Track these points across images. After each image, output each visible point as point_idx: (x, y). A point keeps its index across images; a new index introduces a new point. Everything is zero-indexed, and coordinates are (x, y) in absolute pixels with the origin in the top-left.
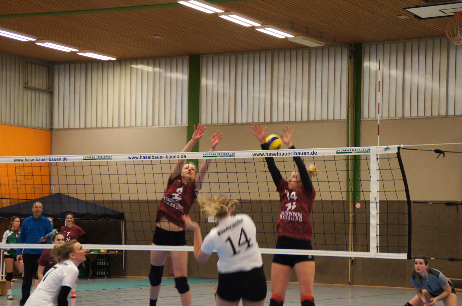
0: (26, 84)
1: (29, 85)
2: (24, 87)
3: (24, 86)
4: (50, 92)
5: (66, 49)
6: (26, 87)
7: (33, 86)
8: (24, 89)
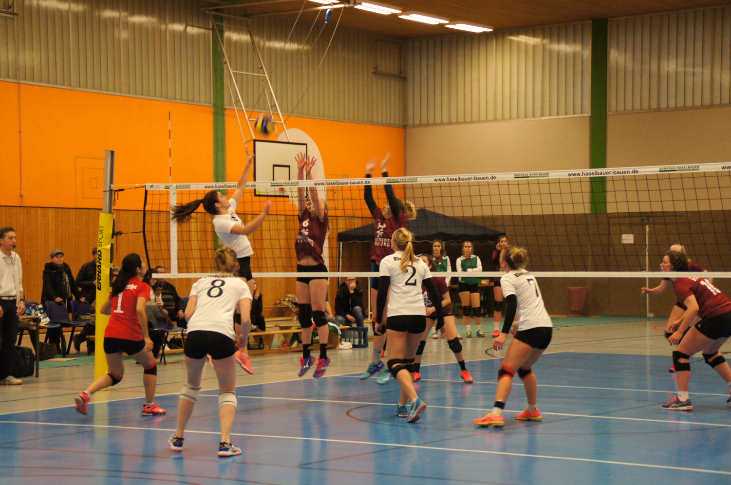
0: (375, 68)
1: (379, 70)
2: (374, 73)
3: (373, 71)
4: (402, 77)
5: (433, 21)
6: (376, 73)
7: (383, 70)
8: (373, 75)
